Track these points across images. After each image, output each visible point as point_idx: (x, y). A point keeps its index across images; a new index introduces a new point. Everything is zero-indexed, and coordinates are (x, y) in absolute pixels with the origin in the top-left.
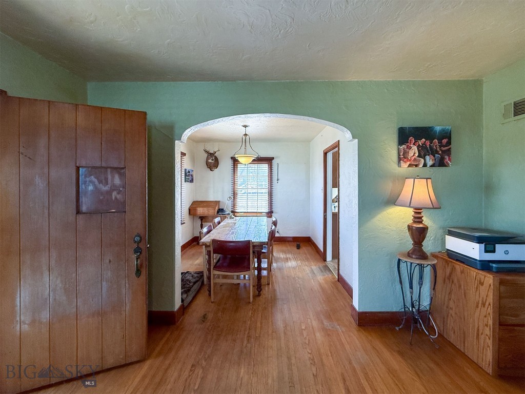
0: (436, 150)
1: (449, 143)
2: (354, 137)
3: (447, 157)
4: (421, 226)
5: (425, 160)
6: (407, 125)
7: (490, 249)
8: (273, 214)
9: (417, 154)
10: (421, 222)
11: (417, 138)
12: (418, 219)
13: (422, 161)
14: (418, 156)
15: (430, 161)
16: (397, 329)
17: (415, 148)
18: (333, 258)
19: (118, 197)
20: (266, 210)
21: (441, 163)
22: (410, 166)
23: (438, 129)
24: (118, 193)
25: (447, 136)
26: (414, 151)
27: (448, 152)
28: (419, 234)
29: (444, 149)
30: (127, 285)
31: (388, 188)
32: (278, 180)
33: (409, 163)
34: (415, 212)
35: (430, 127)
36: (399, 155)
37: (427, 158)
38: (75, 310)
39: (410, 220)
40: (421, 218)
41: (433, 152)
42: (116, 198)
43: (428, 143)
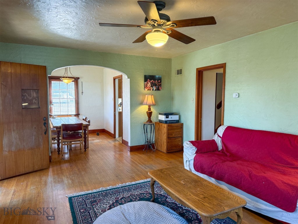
0: (157, 85)
1: (161, 82)
2: (128, 78)
3: (160, 87)
4: (150, 111)
5: (153, 88)
6: (147, 74)
7: (167, 117)
8: (79, 116)
9: (150, 86)
10: (150, 110)
11: (150, 80)
12: (149, 109)
13: (152, 88)
14: (151, 86)
15: (154, 88)
16: (143, 150)
17: (150, 83)
18: (119, 136)
19: (35, 101)
20: (74, 113)
21: (158, 89)
22: (148, 90)
23: (157, 76)
24: (35, 100)
25: (160, 79)
26: (149, 84)
27: (160, 85)
28: (150, 114)
29: (159, 84)
30: (42, 138)
31: (141, 98)
32: (82, 93)
33: (147, 89)
34: (149, 107)
35: (155, 76)
36: (144, 86)
37: (154, 87)
38: (23, 147)
39: (147, 110)
40: (150, 109)
41: (156, 85)
42: (34, 102)
43: (154, 82)
